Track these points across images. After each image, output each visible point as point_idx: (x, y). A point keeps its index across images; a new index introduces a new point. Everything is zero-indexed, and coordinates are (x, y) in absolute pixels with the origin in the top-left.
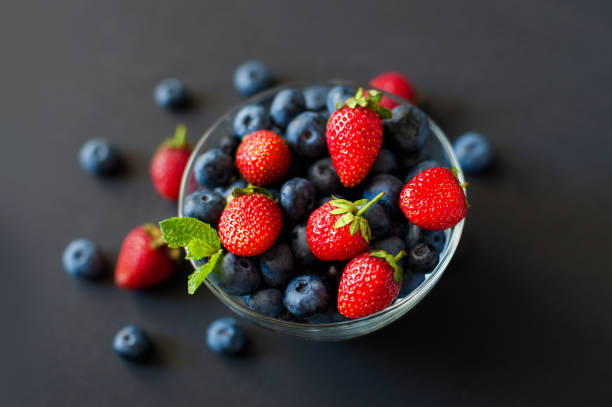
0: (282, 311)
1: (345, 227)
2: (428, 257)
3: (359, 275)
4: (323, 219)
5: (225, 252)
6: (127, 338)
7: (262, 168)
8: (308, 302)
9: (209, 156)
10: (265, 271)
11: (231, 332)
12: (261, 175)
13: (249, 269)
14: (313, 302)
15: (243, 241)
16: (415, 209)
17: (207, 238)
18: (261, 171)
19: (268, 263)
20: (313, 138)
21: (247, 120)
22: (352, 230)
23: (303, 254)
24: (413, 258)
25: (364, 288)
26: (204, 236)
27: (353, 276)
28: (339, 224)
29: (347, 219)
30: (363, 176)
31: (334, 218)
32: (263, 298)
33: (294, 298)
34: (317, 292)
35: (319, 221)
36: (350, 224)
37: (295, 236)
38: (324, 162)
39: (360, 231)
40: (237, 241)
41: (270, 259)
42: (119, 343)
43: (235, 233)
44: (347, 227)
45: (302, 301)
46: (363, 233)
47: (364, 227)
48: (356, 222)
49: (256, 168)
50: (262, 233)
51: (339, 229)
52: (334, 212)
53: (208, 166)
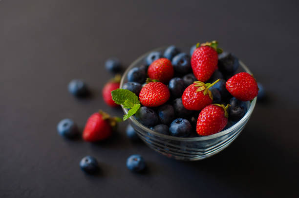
0: (169, 133)
1: (202, 91)
2: (240, 111)
3: (208, 112)
4: (191, 89)
5: (142, 106)
6: (87, 161)
7: (161, 72)
8: (182, 127)
9: (136, 69)
10: (161, 116)
11: (139, 159)
12: (160, 76)
13: (153, 113)
14: (184, 128)
15: (152, 97)
16: (234, 87)
17: (133, 101)
18: (160, 74)
19: (163, 112)
20: (185, 63)
21: (153, 58)
22: (205, 93)
23: (179, 109)
24: (232, 112)
25: (211, 118)
26: (132, 100)
27: (205, 113)
28: (199, 90)
29: (202, 88)
30: (209, 77)
31: (196, 88)
32: (160, 128)
33: (175, 127)
34: (186, 123)
35: (189, 89)
36: (203, 90)
37: (176, 102)
38: (190, 75)
39: (208, 94)
40: (149, 97)
41: (163, 110)
42: (83, 163)
43: (147, 95)
44: (202, 92)
45: (179, 127)
46: (210, 96)
47: (210, 93)
48: (206, 90)
49: (158, 72)
50: (161, 95)
51: (199, 92)
52: (196, 86)
53: (135, 73)
